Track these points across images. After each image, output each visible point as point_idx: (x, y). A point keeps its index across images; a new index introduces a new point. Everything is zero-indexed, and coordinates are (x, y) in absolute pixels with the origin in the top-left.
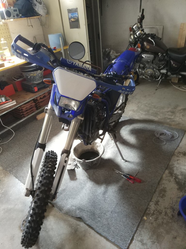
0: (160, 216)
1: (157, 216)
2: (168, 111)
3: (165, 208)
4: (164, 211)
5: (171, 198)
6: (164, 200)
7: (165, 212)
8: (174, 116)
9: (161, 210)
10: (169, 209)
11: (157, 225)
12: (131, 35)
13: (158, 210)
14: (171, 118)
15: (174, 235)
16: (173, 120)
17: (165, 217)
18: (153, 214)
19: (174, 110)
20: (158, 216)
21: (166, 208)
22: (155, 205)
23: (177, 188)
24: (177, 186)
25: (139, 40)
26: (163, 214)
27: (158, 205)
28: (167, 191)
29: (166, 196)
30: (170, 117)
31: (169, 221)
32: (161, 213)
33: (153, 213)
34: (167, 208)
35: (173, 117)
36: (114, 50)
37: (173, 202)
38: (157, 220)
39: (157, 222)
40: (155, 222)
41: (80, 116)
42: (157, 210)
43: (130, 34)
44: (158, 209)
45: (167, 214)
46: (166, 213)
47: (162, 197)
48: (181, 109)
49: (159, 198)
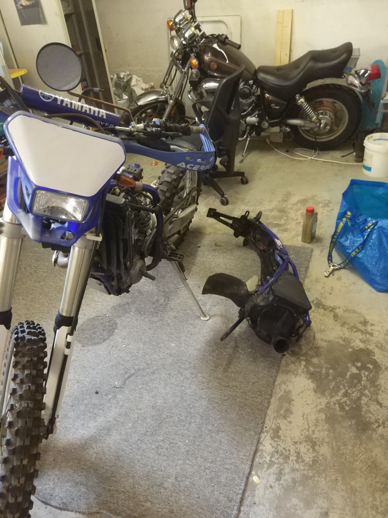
0: (286, 465)
1: (279, 467)
2: (271, 208)
3: (294, 442)
4: (292, 451)
5: (303, 416)
6: (291, 422)
7: (296, 452)
8: (285, 218)
9: (286, 451)
10: (303, 444)
11: (282, 490)
12: (172, 38)
13: (281, 451)
14: (280, 223)
15: (322, 508)
16: (285, 227)
17: (297, 466)
18: (271, 464)
19: (284, 206)
20: (282, 467)
21: (296, 443)
22: (272, 438)
23: (312, 387)
24: (314, 383)
25: (192, 51)
26: (293, 458)
27: (279, 437)
28: (293, 400)
29: (293, 413)
30: (277, 222)
31: (307, 474)
32: (287, 458)
33: (271, 461)
34: (298, 443)
35: (283, 222)
36: (139, 77)
37: (310, 425)
38: (281, 479)
39: (281, 482)
40: (278, 482)
41: (92, 232)
42: (277, 452)
43: (170, 36)
44: (280, 449)
45: (302, 457)
46: (298, 455)
47: (285, 417)
48: (298, 202)
49: (279, 421)
